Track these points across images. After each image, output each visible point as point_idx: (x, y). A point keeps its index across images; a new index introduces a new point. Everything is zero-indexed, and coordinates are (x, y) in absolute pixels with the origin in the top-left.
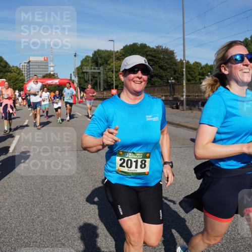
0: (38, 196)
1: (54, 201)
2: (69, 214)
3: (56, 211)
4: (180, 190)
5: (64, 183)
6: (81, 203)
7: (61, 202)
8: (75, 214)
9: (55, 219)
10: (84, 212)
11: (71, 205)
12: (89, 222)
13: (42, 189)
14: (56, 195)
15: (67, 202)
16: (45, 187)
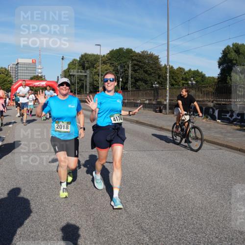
2: (49, 216)
3: (36, 212)
4: (160, 193)
5: (46, 185)
6: (62, 205)
8: (56, 216)
9: (35, 221)
10: (64, 214)
11: (52, 207)
14: (37, 197)
15: (48, 203)
16: (28, 189)
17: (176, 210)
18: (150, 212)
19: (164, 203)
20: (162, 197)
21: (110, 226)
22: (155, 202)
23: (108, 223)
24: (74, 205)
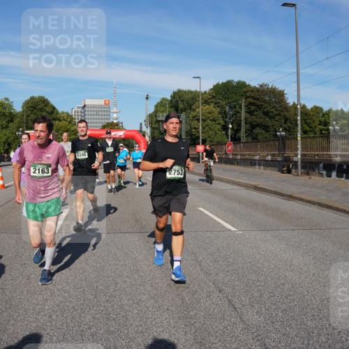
0: (91, 297)
1: (113, 306)
2: (132, 325)
3: (114, 320)
4: (292, 293)
5: (127, 279)
6: (150, 309)
7: (122, 307)
8: (141, 326)
9: (113, 333)
10: (154, 323)
11: (136, 311)
12: (160, 338)
13: (97, 287)
14: (115, 296)
15: (130, 307)
16: (101, 285)
17: (315, 319)
18: (277, 322)
19: (297, 309)
20: (294, 300)
21: (220, 341)
22: (283, 307)
23: (217, 337)
24: (168, 309)
